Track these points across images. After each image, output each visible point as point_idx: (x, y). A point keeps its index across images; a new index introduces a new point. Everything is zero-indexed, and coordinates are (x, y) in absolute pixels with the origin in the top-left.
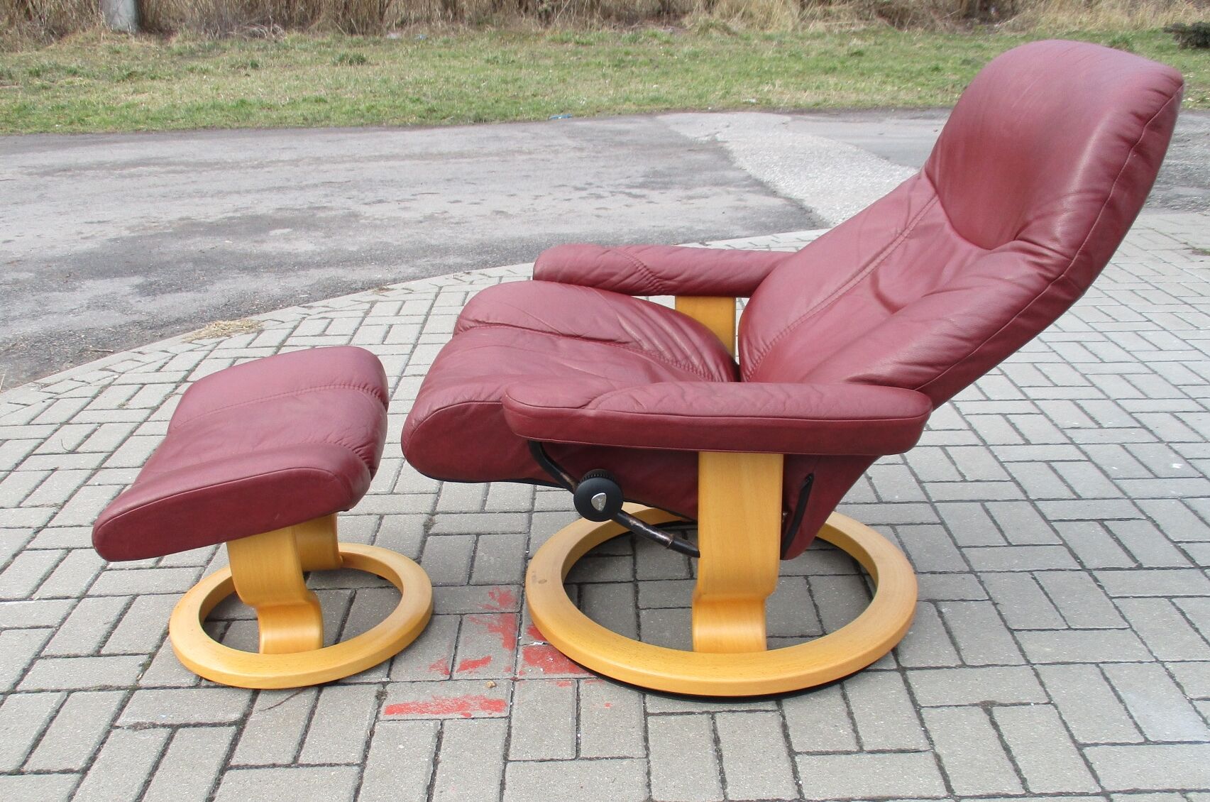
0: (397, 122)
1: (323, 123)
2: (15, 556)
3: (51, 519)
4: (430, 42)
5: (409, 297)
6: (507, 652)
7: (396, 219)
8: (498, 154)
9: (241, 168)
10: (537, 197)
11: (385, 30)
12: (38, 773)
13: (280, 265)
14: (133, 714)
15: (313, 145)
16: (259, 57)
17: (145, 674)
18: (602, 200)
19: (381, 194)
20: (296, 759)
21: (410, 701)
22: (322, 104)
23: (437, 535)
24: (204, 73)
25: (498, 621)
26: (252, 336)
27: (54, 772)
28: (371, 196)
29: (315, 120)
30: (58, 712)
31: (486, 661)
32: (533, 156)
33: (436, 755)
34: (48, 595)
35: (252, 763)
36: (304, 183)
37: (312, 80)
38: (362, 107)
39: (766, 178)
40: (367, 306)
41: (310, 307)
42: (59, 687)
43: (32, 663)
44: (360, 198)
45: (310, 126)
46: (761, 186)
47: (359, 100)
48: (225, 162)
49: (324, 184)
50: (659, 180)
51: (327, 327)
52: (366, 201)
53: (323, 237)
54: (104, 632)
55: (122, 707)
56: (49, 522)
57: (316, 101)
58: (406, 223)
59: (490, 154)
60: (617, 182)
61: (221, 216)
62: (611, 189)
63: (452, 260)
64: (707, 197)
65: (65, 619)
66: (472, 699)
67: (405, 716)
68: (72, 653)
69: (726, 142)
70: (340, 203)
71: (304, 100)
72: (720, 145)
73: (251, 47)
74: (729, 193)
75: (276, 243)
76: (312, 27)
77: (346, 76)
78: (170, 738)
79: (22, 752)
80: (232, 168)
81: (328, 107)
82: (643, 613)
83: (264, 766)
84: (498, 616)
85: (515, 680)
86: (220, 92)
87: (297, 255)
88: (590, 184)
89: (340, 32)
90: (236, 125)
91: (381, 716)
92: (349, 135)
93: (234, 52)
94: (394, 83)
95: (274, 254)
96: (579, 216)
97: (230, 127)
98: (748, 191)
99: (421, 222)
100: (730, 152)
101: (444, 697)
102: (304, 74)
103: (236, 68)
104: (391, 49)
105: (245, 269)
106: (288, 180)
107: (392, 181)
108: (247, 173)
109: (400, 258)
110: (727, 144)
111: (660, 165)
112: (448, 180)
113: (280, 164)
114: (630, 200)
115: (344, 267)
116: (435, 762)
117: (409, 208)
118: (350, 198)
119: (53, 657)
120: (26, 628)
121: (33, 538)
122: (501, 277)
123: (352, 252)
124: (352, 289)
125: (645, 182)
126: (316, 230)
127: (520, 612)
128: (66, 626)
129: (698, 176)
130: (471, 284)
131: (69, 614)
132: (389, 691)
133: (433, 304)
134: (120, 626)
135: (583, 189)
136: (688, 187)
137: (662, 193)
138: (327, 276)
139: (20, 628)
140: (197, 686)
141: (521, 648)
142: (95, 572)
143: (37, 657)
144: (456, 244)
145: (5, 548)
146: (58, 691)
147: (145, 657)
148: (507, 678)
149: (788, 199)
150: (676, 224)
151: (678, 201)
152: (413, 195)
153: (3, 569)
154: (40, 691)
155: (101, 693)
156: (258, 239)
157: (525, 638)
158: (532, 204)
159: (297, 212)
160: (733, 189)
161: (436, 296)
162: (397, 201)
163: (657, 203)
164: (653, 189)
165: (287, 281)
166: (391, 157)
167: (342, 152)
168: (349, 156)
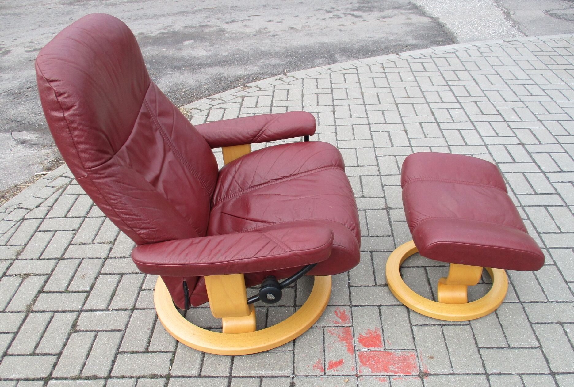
2: (96, 278)
5: (260, 93)
6: (350, 356)
7: (242, 33)
10: (309, 17)
13: (191, 65)
17: (173, 367)
18: (341, 20)
19: (233, 16)
25: (343, 333)
31: (341, 362)
34: (117, 308)
36: (195, 9)
39: (418, 3)
41: (212, 99)
42: (132, 375)
43: (116, 357)
44: (223, 18)
46: (418, 10)
49: (204, 9)
50: (366, 5)
51: (223, 115)
52: (227, 21)
53: (209, 46)
54: (147, 336)
56: (109, 254)
58: (248, 36)
60: (346, 7)
62: (344, 12)
63: (275, 61)
64: (392, 17)
65: (127, 325)
68: (135, 350)
70: (215, 23)
74: (402, 14)
75: (188, 50)
82: (415, 328)
84: (342, 330)
85: (357, 376)
87: (199, 58)
88: (333, 8)
95: (188, 57)
96: (331, 30)
98: (411, 13)
99: (255, 35)
105: (175, 68)
106: (187, 7)
107: (237, 7)
109: (248, 60)
112: (264, 6)
114: (355, 20)
115: (223, 66)
117: (248, 25)
118: (218, 19)
119: (125, 352)
120: (109, 331)
121: (103, 266)
122: (303, 79)
123: (225, 55)
124: (228, 82)
125: (360, 7)
126: (205, 41)
127: (352, 326)
128: (128, 330)
129: (385, 2)
130: (289, 84)
131: (129, 321)
132: (296, 383)
133: (272, 99)
134: (155, 331)
135: (330, 12)
136: (381, 10)
137: (369, 14)
138: (215, 73)
139: (106, 331)
140: (199, 376)
141: (357, 352)
142: (137, 291)
143: (118, 352)
144: (274, 50)
145: (90, 273)
146: (131, 377)
147: (171, 355)
148: (353, 375)
149: (431, 18)
150: (379, 36)
151: (378, 19)
152: (249, 17)
153: (92, 288)
154: (123, 377)
155: (153, 380)
156: (178, 47)
157: (358, 346)
158: (307, 23)
159: (194, 29)
160: (403, 11)
161: (273, 93)
162: (242, 21)
163: (368, 21)
164: (364, 11)
165: (196, 76)
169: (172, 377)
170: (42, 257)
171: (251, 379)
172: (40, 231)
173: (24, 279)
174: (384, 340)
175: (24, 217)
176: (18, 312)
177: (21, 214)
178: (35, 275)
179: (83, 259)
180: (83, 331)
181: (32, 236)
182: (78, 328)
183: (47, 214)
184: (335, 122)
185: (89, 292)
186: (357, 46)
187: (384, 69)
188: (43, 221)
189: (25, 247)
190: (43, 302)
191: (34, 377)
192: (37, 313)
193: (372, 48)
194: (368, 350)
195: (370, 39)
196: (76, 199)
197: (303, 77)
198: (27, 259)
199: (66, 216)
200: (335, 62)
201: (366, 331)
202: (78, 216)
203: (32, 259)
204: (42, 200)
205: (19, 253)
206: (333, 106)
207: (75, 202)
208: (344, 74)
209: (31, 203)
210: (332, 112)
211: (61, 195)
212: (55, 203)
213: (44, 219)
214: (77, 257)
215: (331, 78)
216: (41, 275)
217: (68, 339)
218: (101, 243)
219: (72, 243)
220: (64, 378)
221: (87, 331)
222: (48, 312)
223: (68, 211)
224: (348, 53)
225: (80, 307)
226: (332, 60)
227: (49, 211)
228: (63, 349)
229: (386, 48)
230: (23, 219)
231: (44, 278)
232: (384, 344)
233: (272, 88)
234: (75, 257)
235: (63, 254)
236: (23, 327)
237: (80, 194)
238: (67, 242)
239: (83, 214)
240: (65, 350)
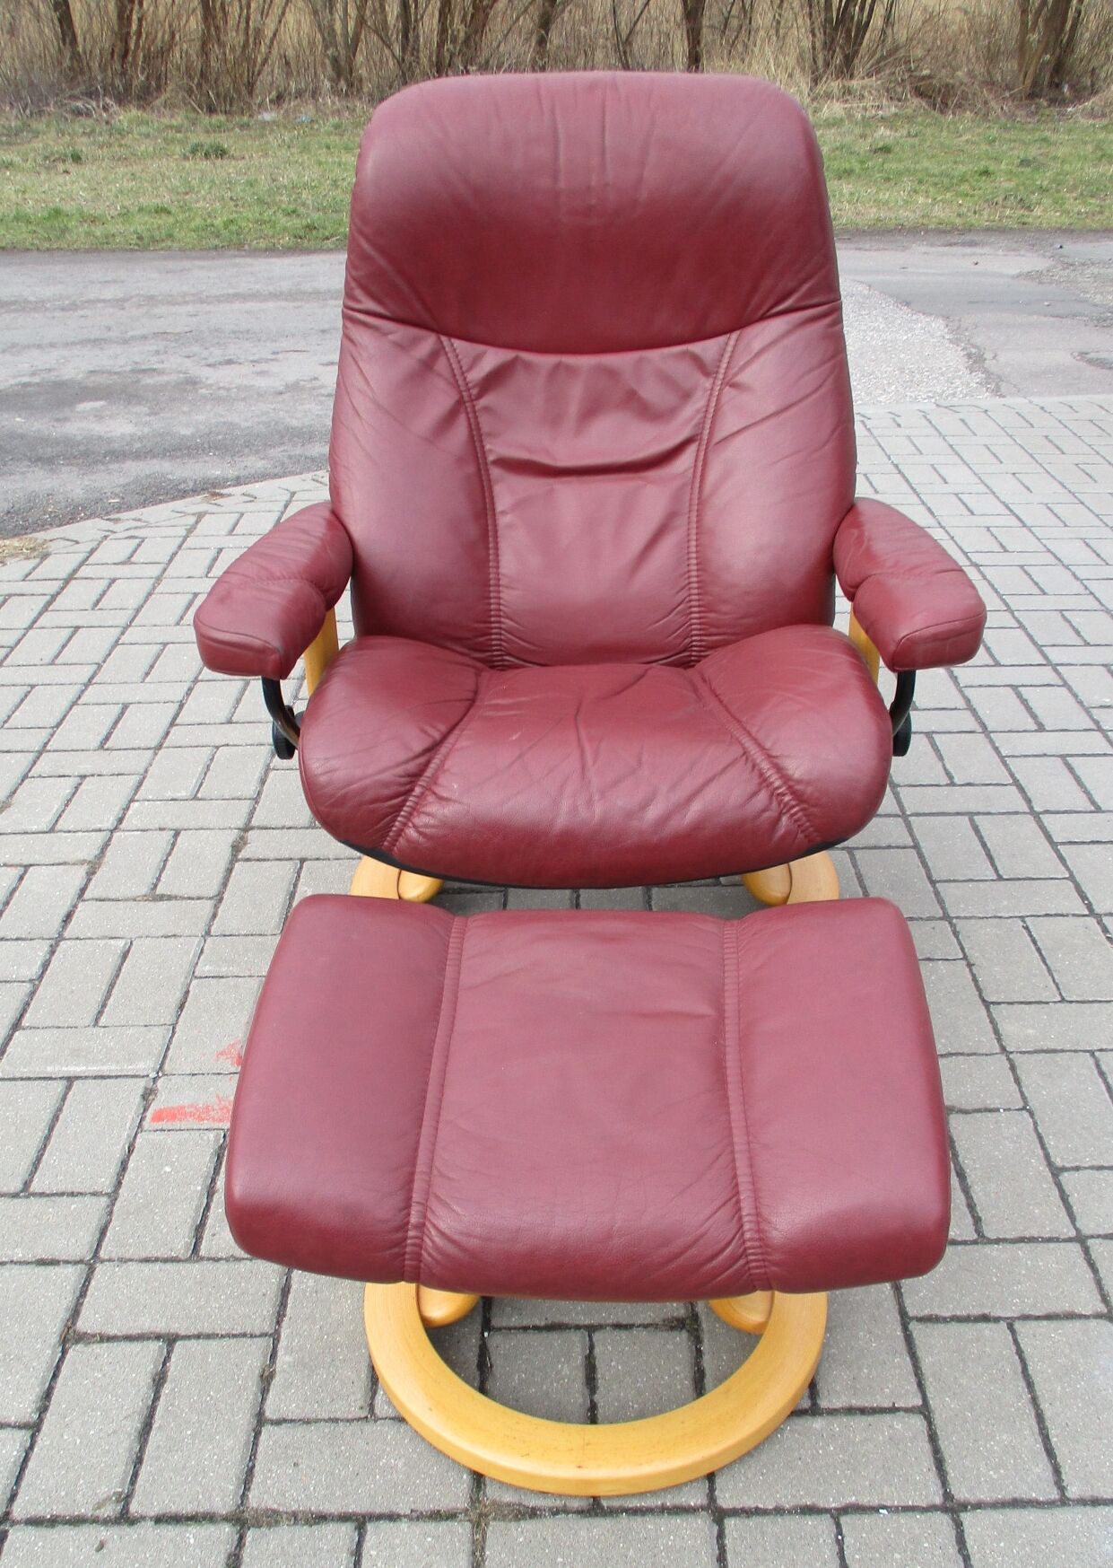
0: (262, 244)
1: (163, 245)
4: (316, 127)
5: (250, 506)
7: (246, 388)
9: (46, 309)
11: (255, 108)
13: (85, 454)
15: (147, 277)
16: (83, 145)
19: (232, 351)
20: (27, 1184)
21: (187, 1102)
22: (164, 216)
23: (248, 860)
24: (7, 168)
26: (33, 563)
28: (217, 354)
29: (154, 240)
33: (213, 1181)
36: (130, 333)
37: (153, 180)
38: (218, 222)
40: (192, 520)
41: (117, 521)
44: (203, 356)
45: (145, 249)
47: (215, 210)
48: (26, 301)
49: (156, 334)
51: (135, 551)
52: (211, 361)
53: (149, 415)
57: (156, 212)
58: (261, 395)
61: (13, 382)
67: (177, 1125)
70: (176, 364)
71: (141, 210)
73: (73, 130)
75: (85, 422)
76: (158, 102)
77: (199, 174)
80: (35, 309)
81: (171, 220)
86: (27, 196)
87: (110, 441)
89: (194, 109)
90: (47, 245)
91: (146, 1124)
92: (197, 263)
93: (49, 139)
94: (264, 184)
95: (79, 438)
97: (38, 249)
99: (281, 393)
102: (143, 171)
103: (51, 161)
104: (262, 136)
105: (39, 459)
106: (109, 329)
107: (248, 331)
108: (54, 318)
109: (247, 447)
112: (323, 331)
113: (100, 305)
115: (173, 457)
117: (268, 371)
118: (188, 357)
123: (184, 436)
124: (179, 491)
126: (139, 403)
132: (160, 1088)
138: (148, 472)
144: (325, 426)
152: (274, 353)
156: (60, 416)
159: (116, 377)
162: (252, 361)
165: (93, 478)
166: (250, 295)
167: (185, 288)
168: (193, 295)
233: (286, 497)
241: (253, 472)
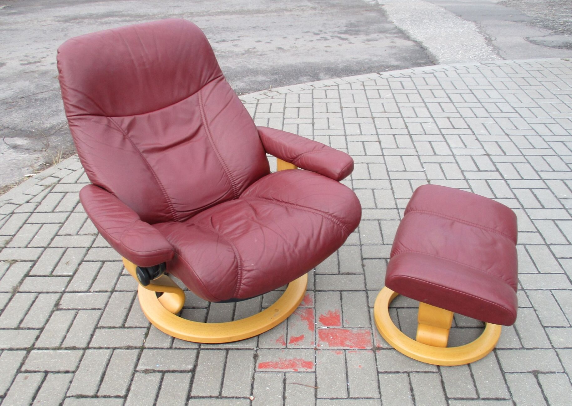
2: (79, 264)
3: (94, 242)
6: (311, 332)
7: (232, 52)
8: (276, 11)
10: (297, 39)
12: (105, 397)
14: (144, 364)
17: (147, 340)
18: (327, 42)
19: (224, 36)
20: (220, 393)
21: (269, 360)
25: (305, 313)
27: (112, 397)
28: (219, 37)
30: (109, 361)
31: (302, 337)
32: (292, 13)
33: (284, 393)
34: (97, 290)
35: (201, 395)
39: (404, 28)
42: (109, 346)
43: (94, 331)
44: (214, 38)
46: (403, 34)
50: (353, 29)
52: (217, 40)
54: (125, 314)
55: (138, 360)
56: (92, 244)
58: (237, 55)
59: (272, 11)
60: (334, 30)
62: (331, 34)
63: (261, 78)
64: (377, 40)
65: (106, 305)
66: (297, 360)
67: (268, 370)
68: (112, 325)
69: (383, 5)
72: (380, 7)
74: (387, 38)
78: (162, 379)
79: (96, 384)
83: (206, 397)
84: (304, 310)
85: (316, 349)
88: (321, 31)
91: (257, 370)
96: (317, 51)
98: (396, 37)
99: (244, 54)
100: (386, 11)
101: (284, 359)
107: (228, 28)
109: (236, 77)
110: (383, 7)
111: (353, 19)
112: (254, 28)
114: (341, 42)
116: (284, 398)
117: (237, 45)
119: (103, 328)
120: (89, 309)
121: (86, 254)
122: (286, 94)
125: (347, 30)
127: (314, 308)
128: (107, 309)
129: (372, 27)
130: (272, 98)
131: (108, 301)
132: (259, 354)
133: (256, 111)
134: (132, 310)
135: (318, 34)
136: (367, 34)
137: (355, 37)
139: (86, 309)
140: (171, 348)
141: (317, 330)
142: (117, 276)
143: (96, 327)
144: (261, 68)
145: (74, 260)
146: (108, 348)
147: (145, 330)
148: (312, 349)
149: (415, 42)
150: (364, 57)
151: (363, 42)
152: (239, 37)
153: (75, 273)
154: (100, 348)
155: (128, 351)
157: (318, 324)
158: (295, 43)
160: (388, 35)
161: (257, 106)
162: (231, 40)
163: (353, 44)
164: (351, 35)
166: (226, 12)
167: (203, 9)
168: (206, 12)
169: (145, 348)
170: (29, 246)
171: (219, 351)
172: (29, 224)
173: (11, 264)
174: (343, 320)
175: (13, 211)
176: (5, 292)
177: (11, 208)
178: (22, 261)
179: (68, 248)
180: (65, 309)
181: (21, 228)
182: (61, 307)
183: (35, 209)
184: (313, 133)
185: (72, 277)
186: (341, 66)
187: (364, 87)
188: (31, 215)
189: (13, 237)
190: (29, 284)
191: (18, 347)
192: (22, 294)
193: (355, 68)
194: (328, 328)
195: (354, 60)
196: (64, 196)
197: (286, 92)
198: (14, 248)
199: (53, 211)
200: (319, 79)
201: (327, 312)
202: (65, 211)
203: (19, 248)
204: (31, 197)
205: (8, 242)
206: (313, 118)
207: (62, 199)
208: (325, 91)
209: (21, 199)
210: (311, 123)
211: (50, 192)
212: (43, 199)
213: (32, 213)
214: (63, 247)
215: (313, 94)
216: (28, 261)
217: (50, 316)
218: (86, 235)
219: (58, 234)
220: (45, 348)
221: (69, 309)
222: (33, 292)
223: (56, 207)
224: (332, 73)
225: (63, 289)
226: (316, 77)
227: (37, 206)
228: (46, 324)
229: (369, 68)
230: (13, 213)
231: (30, 264)
232: (343, 323)
233: (256, 102)
234: (61, 246)
235: (49, 244)
236: (9, 305)
237: (68, 192)
238: (54, 233)
239: (70, 209)
240: (47, 325)
241: (239, 88)
